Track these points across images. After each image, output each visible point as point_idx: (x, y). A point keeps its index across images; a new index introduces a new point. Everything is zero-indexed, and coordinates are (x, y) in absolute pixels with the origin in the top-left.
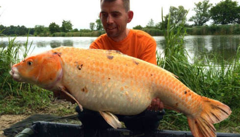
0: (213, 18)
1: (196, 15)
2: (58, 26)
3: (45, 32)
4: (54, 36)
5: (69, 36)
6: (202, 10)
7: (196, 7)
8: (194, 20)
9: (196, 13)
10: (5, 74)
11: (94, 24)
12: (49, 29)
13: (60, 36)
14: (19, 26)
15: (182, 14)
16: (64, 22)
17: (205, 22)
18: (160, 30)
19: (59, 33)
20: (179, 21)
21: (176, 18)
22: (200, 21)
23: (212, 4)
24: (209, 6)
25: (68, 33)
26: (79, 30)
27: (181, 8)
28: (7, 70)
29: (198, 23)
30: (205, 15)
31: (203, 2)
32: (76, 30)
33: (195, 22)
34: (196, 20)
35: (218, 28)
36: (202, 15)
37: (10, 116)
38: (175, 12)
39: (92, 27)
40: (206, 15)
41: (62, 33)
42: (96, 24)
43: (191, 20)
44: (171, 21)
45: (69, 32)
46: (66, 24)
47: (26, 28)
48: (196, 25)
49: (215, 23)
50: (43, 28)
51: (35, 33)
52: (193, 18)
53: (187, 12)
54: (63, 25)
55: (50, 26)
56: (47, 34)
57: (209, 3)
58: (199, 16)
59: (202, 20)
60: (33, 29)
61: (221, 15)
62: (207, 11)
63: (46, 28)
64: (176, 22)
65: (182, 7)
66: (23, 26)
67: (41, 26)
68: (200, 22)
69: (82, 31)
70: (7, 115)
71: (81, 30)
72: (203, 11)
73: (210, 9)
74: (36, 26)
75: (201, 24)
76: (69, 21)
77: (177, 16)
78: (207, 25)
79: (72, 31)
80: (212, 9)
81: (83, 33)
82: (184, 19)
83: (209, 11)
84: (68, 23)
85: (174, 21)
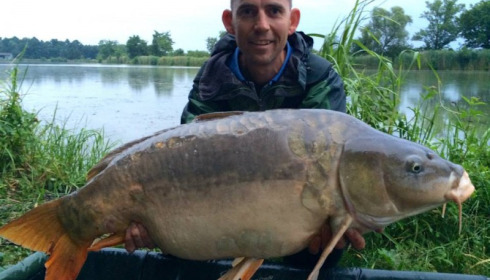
0: (465, 35)
1: (430, 27)
2: (144, 43)
3: (119, 55)
4: (136, 63)
5: (164, 63)
6: (443, 17)
7: (428, 10)
8: (424, 37)
9: (428, 23)
12: (126, 49)
13: (146, 63)
14: (67, 41)
15: (400, 24)
16: (156, 36)
17: (447, 42)
19: (146, 57)
20: (392, 37)
21: (385, 32)
22: (437, 41)
23: (464, 6)
24: (457, 10)
25: (163, 57)
26: (186, 52)
27: (398, 11)
29: (431, 45)
30: (447, 27)
32: (180, 52)
33: (425, 41)
34: (429, 38)
35: (474, 56)
36: (441, 29)
38: (385, 21)
40: (450, 29)
41: (151, 57)
43: (417, 38)
45: (166, 55)
46: (161, 39)
47: (82, 46)
48: (428, 48)
49: (468, 46)
50: (115, 45)
51: (100, 56)
52: (422, 32)
53: (409, 20)
54: (154, 41)
55: (129, 42)
56: (123, 57)
57: (457, 3)
58: (436, 29)
59: (441, 38)
60: (95, 47)
61: (482, 28)
62: (453, 20)
63: (121, 46)
64: (387, 41)
65: (400, 9)
66: (76, 42)
67: (111, 42)
68: (436, 43)
69: (191, 53)
71: (189, 52)
72: (445, 20)
73: (458, 15)
74: (102, 41)
75: (438, 45)
76: (167, 34)
77: (387, 29)
78: (451, 49)
79: (172, 55)
80: (462, 15)
81: (192, 58)
82: (403, 36)
83: (457, 19)
84: (165, 37)
85: (382, 40)
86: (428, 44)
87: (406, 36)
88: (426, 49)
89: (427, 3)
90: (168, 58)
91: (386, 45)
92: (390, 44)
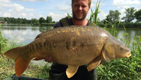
0: (137, 18)
1: (126, 16)
2: (44, 19)
4: (41, 25)
5: (50, 25)
6: (130, 13)
7: (126, 11)
9: (126, 15)
13: (45, 25)
14: (22, 18)
15: (117, 15)
16: (48, 17)
17: (131, 20)
19: (44, 23)
21: (113, 17)
23: (136, 10)
24: (134, 11)
25: (49, 23)
26: (56, 22)
27: (117, 11)
30: (131, 16)
31: (131, 8)
32: (54, 22)
34: (126, 19)
35: (140, 25)
38: (113, 14)
40: (133, 17)
41: (46, 23)
43: (122, 19)
44: (110, 19)
47: (26, 20)
48: (126, 22)
49: (137, 21)
51: (31, 23)
52: (124, 18)
53: (120, 14)
54: (47, 19)
55: (40, 19)
56: (38, 23)
57: (134, 9)
58: (128, 16)
60: (30, 20)
62: (133, 14)
63: (38, 20)
65: (118, 11)
67: (35, 19)
74: (32, 19)
75: (129, 21)
76: (51, 17)
77: (114, 16)
78: (132, 22)
79: (52, 23)
80: (136, 12)
82: (118, 18)
85: (112, 19)
87: (119, 18)
88: (125, 22)
89: (126, 9)
92: (115, 20)
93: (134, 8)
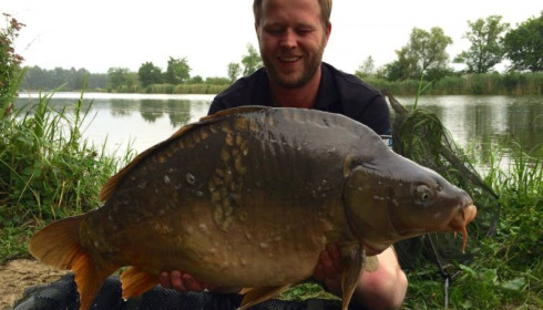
0: (512, 57)
1: (472, 48)
2: (158, 71)
3: (130, 83)
4: (149, 92)
5: (181, 92)
6: (486, 37)
7: (470, 30)
8: (466, 60)
9: (470, 44)
10: (27, 171)
11: (237, 66)
12: (138, 77)
13: (161, 92)
14: (73, 69)
15: (439, 45)
16: (172, 62)
17: (492, 64)
18: (387, 83)
19: (157, 86)
20: (431, 60)
21: (424, 55)
22: (480, 63)
23: (508, 25)
24: (501, 29)
25: (179, 86)
26: (204, 79)
27: (437, 32)
28: (33, 161)
29: (475, 68)
30: (492, 48)
31: (488, 19)
32: (198, 80)
33: (468, 63)
34: (471, 60)
35: (523, 79)
36: (484, 50)
37: (30, 263)
38: (424, 42)
39: (234, 73)
40: (495, 50)
41: (165, 85)
42: (243, 67)
43: (458, 60)
44: (413, 61)
45: (183, 83)
46: (177, 65)
47: (89, 74)
48: (470, 71)
49: (516, 68)
50: (126, 73)
51: (109, 85)
52: (464, 55)
53: (449, 41)
54: (169, 68)
55: (141, 69)
56: (135, 86)
57: (501, 23)
58: (479, 50)
59: (485, 60)
60: (104, 75)
61: (530, 49)
62: (497, 41)
63: (132, 74)
64: (426, 65)
65: (440, 30)
66: (83, 70)
67: (121, 70)
68: (480, 65)
69: (210, 81)
70: (25, 261)
71: (208, 79)
72: (489, 41)
73: (503, 35)
74: (111, 69)
75: (482, 69)
76: (183, 60)
77: (426, 52)
78: (496, 73)
79: (189, 82)
80: (507, 34)
81: (212, 86)
82: (442, 59)
83: (502, 39)
84: (181, 63)
85: (420, 63)
86: (471, 67)
87: (446, 58)
88: (468, 72)
89: (469, 22)
90: (185, 86)
91: (425, 68)
92: (429, 67)
93: (500, 17)
